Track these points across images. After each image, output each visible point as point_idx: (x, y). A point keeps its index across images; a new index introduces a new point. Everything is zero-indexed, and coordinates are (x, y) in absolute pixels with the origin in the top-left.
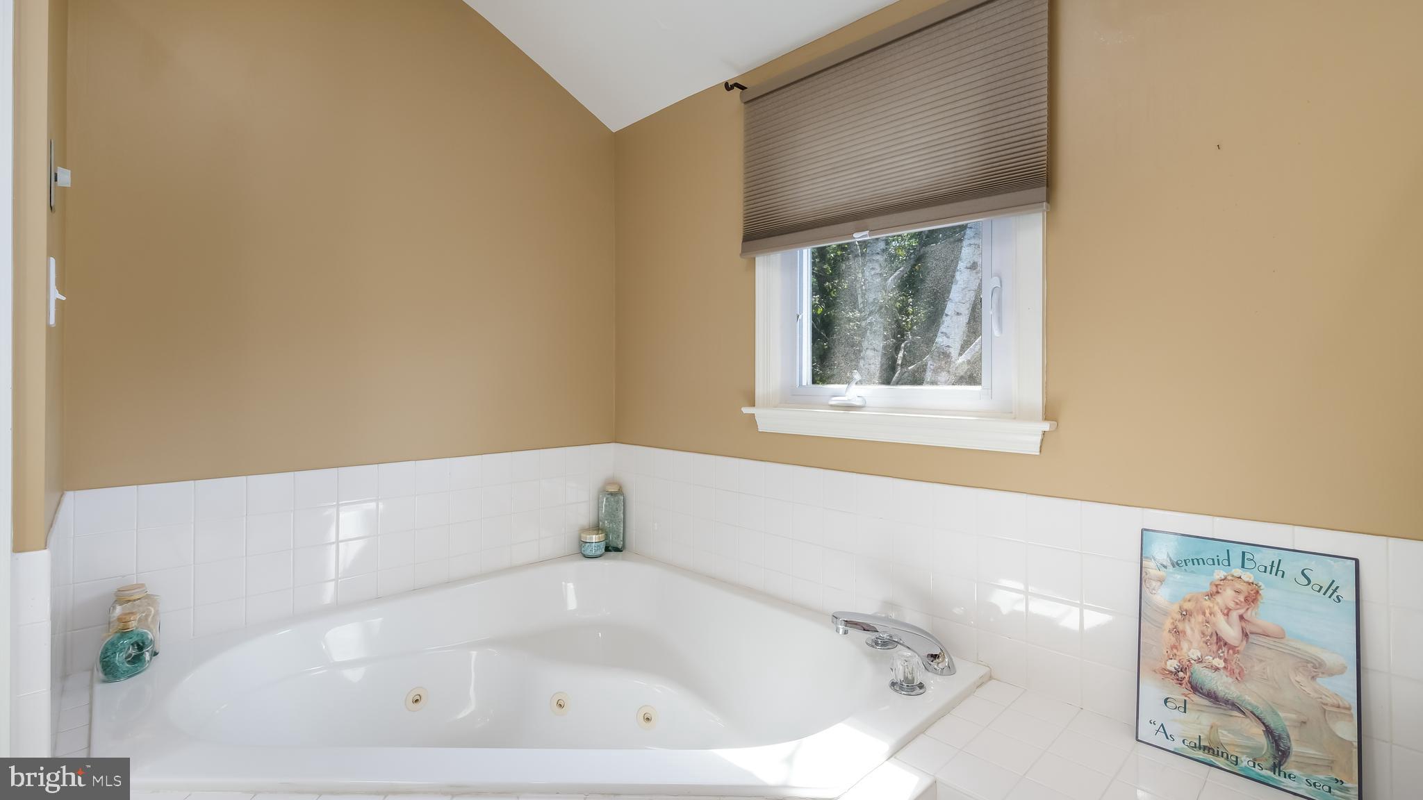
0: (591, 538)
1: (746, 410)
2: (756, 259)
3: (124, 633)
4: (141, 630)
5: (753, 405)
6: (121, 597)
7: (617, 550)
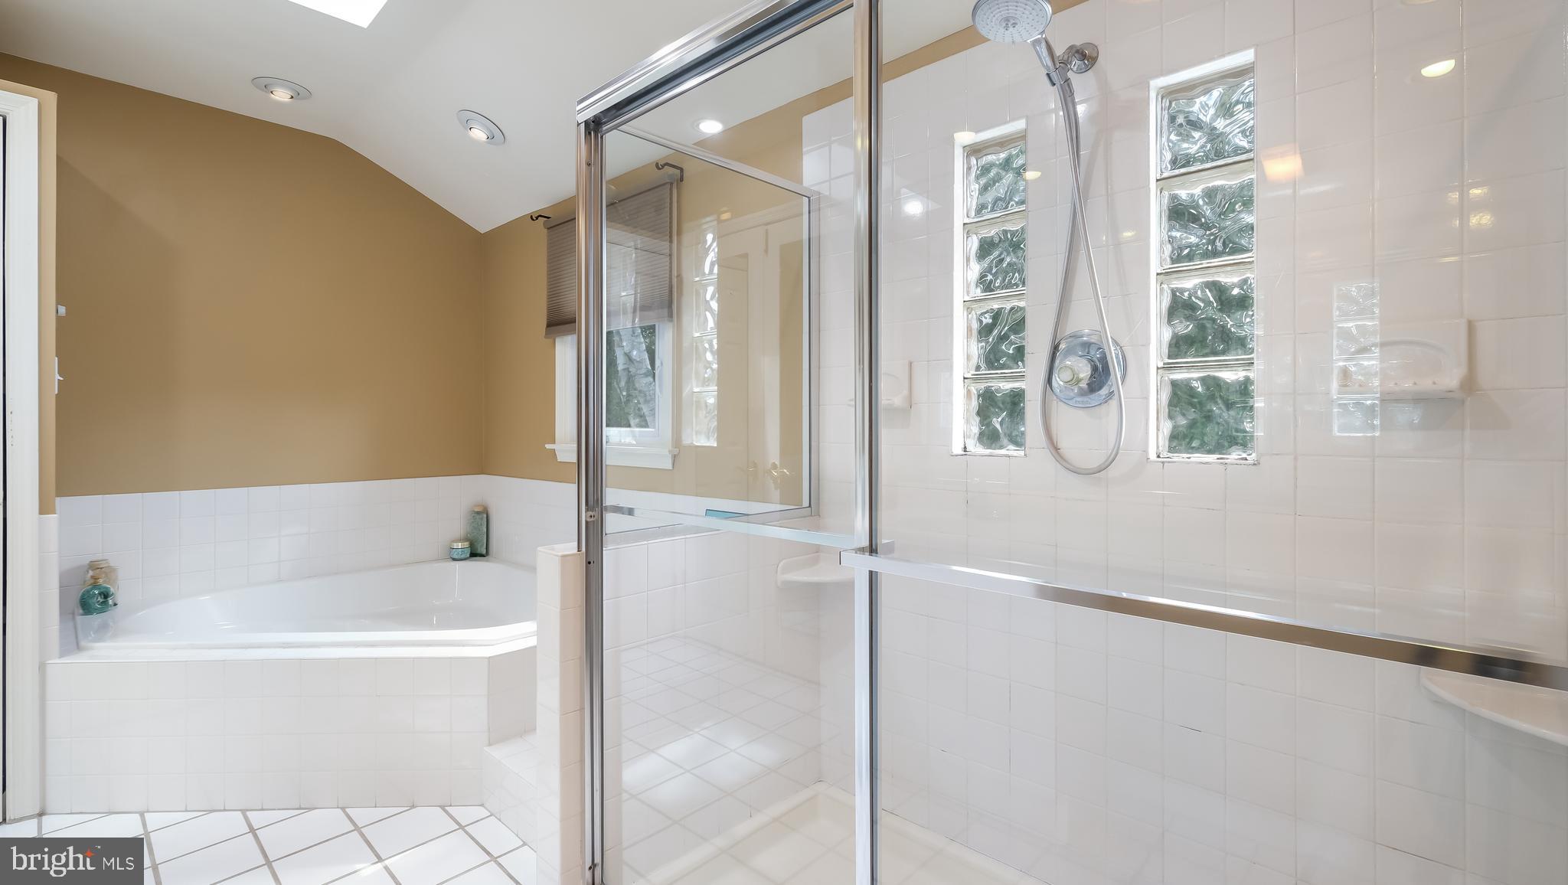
0: (458, 546)
1: (548, 446)
2: (557, 340)
3: (95, 586)
4: (105, 585)
5: (554, 443)
6: (93, 566)
7: (482, 555)
